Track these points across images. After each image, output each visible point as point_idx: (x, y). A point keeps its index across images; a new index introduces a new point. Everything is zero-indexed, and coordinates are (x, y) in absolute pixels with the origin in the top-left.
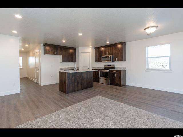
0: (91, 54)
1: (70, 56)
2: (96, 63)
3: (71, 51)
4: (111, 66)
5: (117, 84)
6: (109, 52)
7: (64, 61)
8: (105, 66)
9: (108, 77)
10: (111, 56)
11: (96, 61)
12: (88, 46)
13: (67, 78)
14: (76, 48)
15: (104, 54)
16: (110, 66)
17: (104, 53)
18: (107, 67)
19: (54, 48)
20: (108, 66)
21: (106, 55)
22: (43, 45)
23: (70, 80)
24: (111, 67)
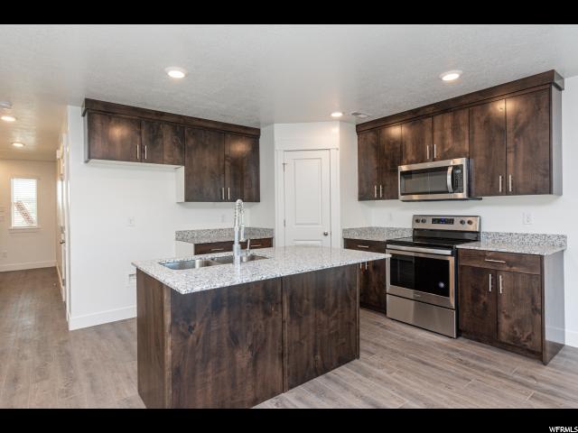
0: (336, 156)
1: (227, 171)
2: (365, 205)
3: (240, 147)
4: (457, 221)
5: (515, 339)
6: (443, 146)
7: (195, 193)
8: (417, 220)
9: (445, 292)
10: (456, 167)
11: (364, 196)
12: (322, 118)
13: (174, 323)
14: (258, 130)
15: (411, 157)
16: (451, 221)
17: (409, 149)
18: (429, 226)
19: (140, 126)
20: (437, 220)
21: (423, 161)
22: (79, 110)
23: (192, 338)
24: (456, 226)
